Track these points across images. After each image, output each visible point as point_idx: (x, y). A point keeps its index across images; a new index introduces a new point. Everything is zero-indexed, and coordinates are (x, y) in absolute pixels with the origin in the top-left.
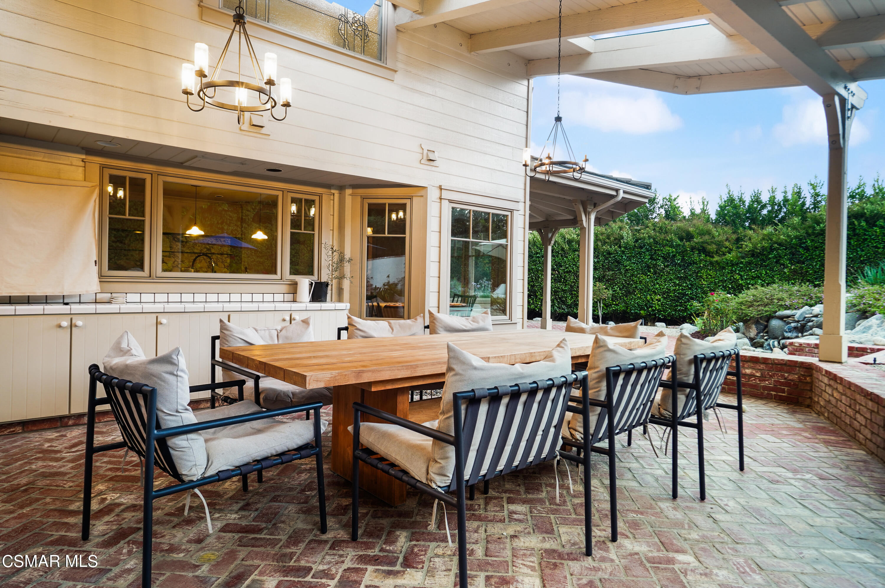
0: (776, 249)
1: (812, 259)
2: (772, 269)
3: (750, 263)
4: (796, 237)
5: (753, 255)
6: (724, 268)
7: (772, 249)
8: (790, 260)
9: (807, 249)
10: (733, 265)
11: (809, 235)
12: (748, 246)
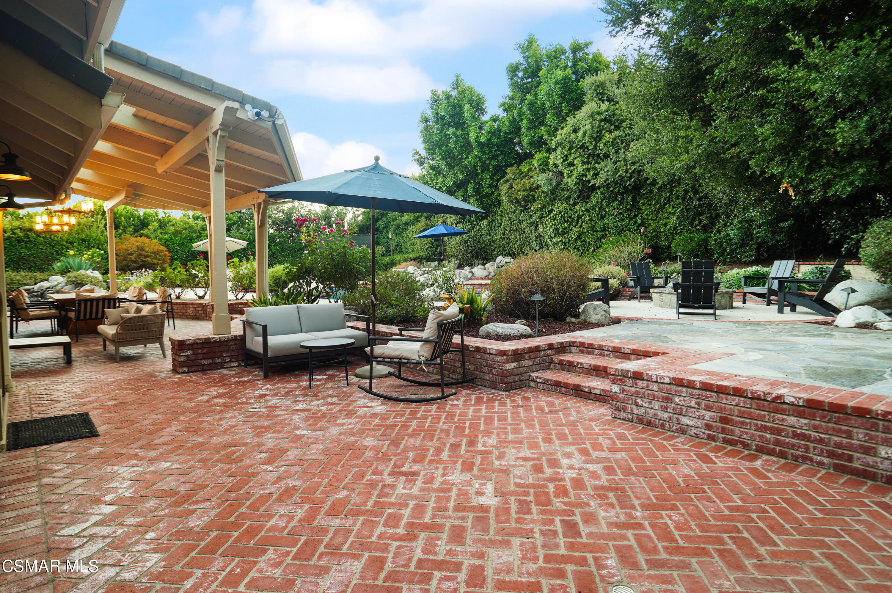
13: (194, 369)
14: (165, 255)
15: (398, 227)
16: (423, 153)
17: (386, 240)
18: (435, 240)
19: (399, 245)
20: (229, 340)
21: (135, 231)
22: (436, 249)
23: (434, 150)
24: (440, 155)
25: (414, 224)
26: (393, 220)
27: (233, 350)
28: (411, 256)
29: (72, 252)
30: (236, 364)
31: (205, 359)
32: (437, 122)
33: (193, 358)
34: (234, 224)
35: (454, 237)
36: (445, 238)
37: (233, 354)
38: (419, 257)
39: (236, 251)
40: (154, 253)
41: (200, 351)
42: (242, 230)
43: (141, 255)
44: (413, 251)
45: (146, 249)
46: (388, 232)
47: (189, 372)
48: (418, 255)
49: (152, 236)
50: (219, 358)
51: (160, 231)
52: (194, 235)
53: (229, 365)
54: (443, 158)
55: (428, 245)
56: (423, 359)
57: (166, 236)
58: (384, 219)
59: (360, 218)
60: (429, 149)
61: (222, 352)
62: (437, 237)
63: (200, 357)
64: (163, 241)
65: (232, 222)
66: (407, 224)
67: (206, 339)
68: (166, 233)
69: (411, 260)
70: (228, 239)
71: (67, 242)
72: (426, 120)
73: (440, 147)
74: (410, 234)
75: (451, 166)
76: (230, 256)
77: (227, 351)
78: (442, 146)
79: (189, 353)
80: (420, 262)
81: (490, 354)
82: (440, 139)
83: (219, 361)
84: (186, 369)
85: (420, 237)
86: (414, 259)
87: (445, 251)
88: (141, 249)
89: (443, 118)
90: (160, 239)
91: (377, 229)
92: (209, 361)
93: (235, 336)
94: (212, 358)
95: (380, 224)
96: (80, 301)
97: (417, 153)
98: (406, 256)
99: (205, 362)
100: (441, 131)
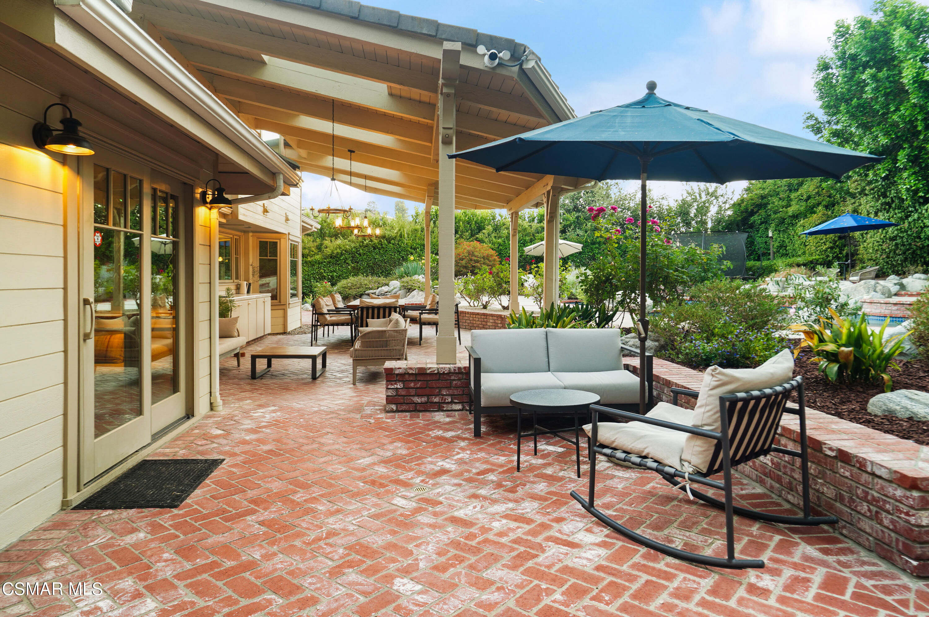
0: (344, 254)
1: (363, 260)
2: (342, 266)
3: (329, 262)
4: (354, 247)
5: (331, 257)
6: (313, 265)
7: (342, 254)
8: (352, 261)
9: (360, 254)
10: (319, 263)
11: (360, 247)
12: (328, 251)
13: (404, 407)
14: (495, 260)
15: (782, 221)
16: (821, 115)
17: (764, 240)
18: (840, 238)
19: (783, 246)
20: (450, 373)
21: (472, 235)
22: (841, 250)
23: (836, 107)
24: (848, 112)
25: (805, 217)
26: (775, 213)
27: (457, 387)
28: (800, 260)
29: (412, 258)
30: (459, 407)
31: (418, 395)
32: (844, 66)
33: (403, 393)
34: (570, 226)
35: (871, 232)
36: (857, 234)
37: (456, 392)
38: (811, 262)
39: (572, 255)
40: (484, 258)
41: (412, 385)
42: (579, 232)
43: (471, 260)
44: (804, 253)
45: (476, 254)
46: (767, 229)
47: (397, 411)
48: (811, 259)
49: (486, 240)
50: (436, 395)
51: (493, 235)
52: (527, 238)
53: (450, 407)
54: (853, 116)
55: (828, 245)
56: (688, 469)
57: (500, 240)
58: (762, 212)
59: (729, 213)
60: (828, 107)
61: (440, 388)
62: (843, 232)
63: (413, 392)
64: (496, 246)
65: (568, 223)
66: (796, 217)
67: (420, 369)
68: (500, 237)
69: (799, 265)
70: (561, 241)
71: (411, 248)
72: (826, 67)
73: (848, 101)
74: (800, 231)
75: (866, 127)
76: (565, 260)
77: (449, 387)
78: (851, 99)
79: (399, 386)
80: (813, 269)
81: (873, 474)
82: (849, 90)
83: (436, 400)
84: (394, 407)
85: (811, 234)
86: (804, 265)
87: (854, 254)
88: (471, 253)
89: (853, 58)
90: (493, 244)
91: (752, 226)
92: (424, 399)
93: (459, 368)
94: (428, 396)
95: (755, 218)
96: (362, 308)
97: (811, 117)
98: (791, 260)
99: (418, 400)
100: (850, 79)
